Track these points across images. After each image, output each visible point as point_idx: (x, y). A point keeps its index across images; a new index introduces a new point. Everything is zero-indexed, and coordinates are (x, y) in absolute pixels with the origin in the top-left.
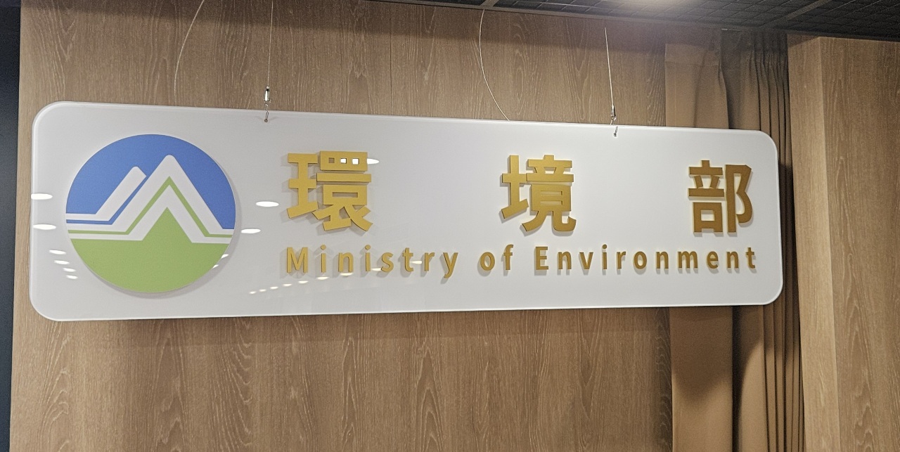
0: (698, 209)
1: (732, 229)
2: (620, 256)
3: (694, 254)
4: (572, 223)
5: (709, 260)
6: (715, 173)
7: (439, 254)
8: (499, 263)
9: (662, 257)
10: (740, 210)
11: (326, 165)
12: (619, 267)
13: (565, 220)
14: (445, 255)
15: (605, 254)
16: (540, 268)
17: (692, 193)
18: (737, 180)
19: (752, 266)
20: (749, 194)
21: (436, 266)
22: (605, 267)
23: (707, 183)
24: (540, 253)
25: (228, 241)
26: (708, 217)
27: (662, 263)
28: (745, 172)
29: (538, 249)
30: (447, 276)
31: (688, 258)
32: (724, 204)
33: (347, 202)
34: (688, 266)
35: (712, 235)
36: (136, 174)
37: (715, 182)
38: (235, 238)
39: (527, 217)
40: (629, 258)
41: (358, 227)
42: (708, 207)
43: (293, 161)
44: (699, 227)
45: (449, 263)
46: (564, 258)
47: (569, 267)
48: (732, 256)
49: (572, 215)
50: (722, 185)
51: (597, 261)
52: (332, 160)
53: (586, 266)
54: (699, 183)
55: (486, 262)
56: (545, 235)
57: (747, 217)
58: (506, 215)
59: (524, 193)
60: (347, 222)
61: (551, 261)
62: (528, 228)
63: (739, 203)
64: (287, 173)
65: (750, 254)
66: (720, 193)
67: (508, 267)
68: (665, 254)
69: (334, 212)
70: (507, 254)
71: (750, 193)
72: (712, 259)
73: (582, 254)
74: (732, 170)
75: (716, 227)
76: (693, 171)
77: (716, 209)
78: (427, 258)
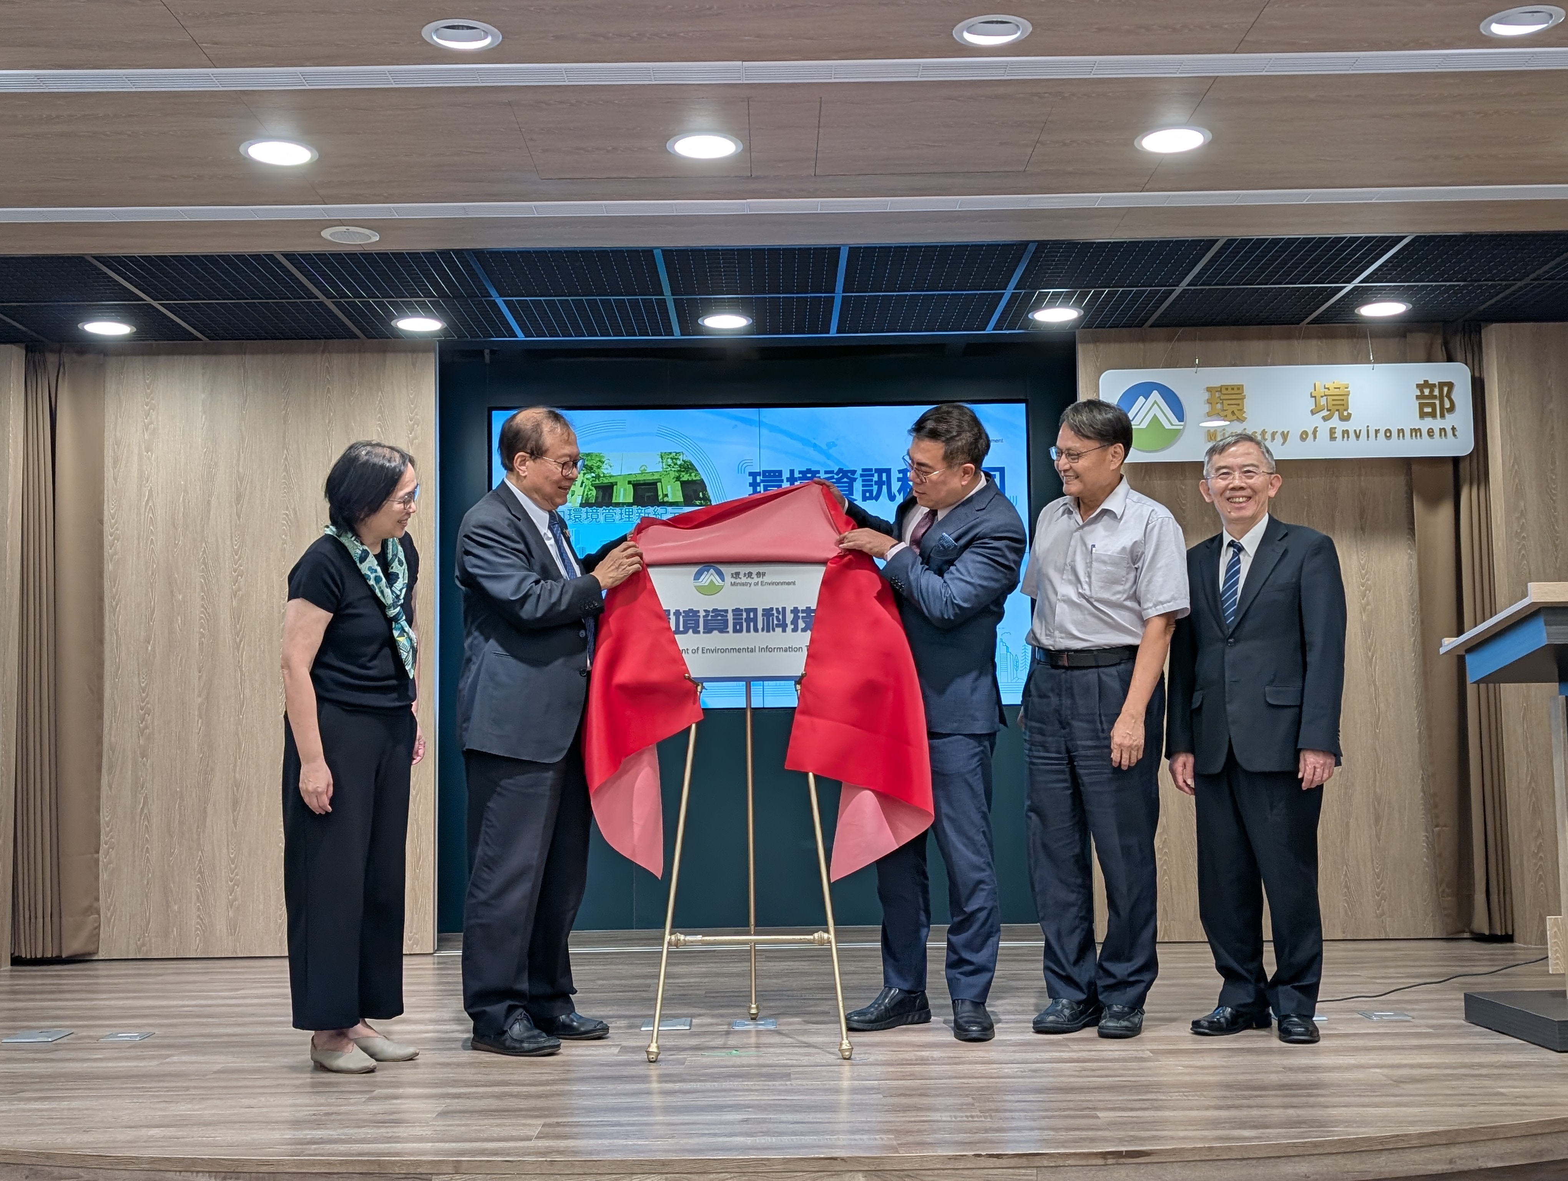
0: (1422, 406)
1: (1442, 416)
2: (1377, 431)
3: (1420, 429)
4: (1350, 415)
5: (1428, 432)
6: (1432, 387)
7: (1280, 432)
8: (1311, 436)
9: (1401, 431)
10: (1447, 405)
11: (1224, 391)
12: (1376, 436)
13: (1345, 413)
14: (1283, 432)
15: (1368, 431)
16: (1333, 438)
17: (1418, 397)
18: (1446, 389)
19: (1454, 435)
20: (1452, 397)
21: (1278, 437)
22: (1368, 437)
23: (1427, 392)
24: (1332, 431)
25: (1181, 427)
26: (1429, 410)
27: (1401, 434)
28: (1450, 385)
29: (1331, 429)
30: (1284, 443)
31: (1416, 432)
32: (1437, 402)
33: (1234, 408)
34: (1416, 436)
35: (1431, 419)
36: (1141, 399)
37: (1432, 391)
38: (1184, 426)
39: (1325, 413)
40: (1382, 432)
41: (1241, 420)
42: (1427, 405)
43: (1209, 389)
44: (1423, 415)
45: (1285, 436)
46: (1346, 433)
47: (1348, 437)
48: (1443, 431)
49: (1349, 411)
50: (1436, 392)
51: (1364, 435)
52: (1227, 389)
53: (1358, 437)
54: (1422, 392)
55: (1304, 436)
56: (1335, 422)
57: (1452, 409)
58: (1313, 413)
59: (1323, 401)
60: (1235, 417)
61: (1338, 434)
62: (1325, 419)
63: (1446, 401)
64: (1206, 396)
65: (1453, 429)
66: (1435, 397)
67: (1315, 438)
68: (1402, 430)
69: (1229, 413)
70: (1315, 432)
71: (1454, 396)
72: (1431, 433)
73: (1355, 431)
74: (1442, 385)
75: (1433, 415)
76: (1418, 386)
77: (1433, 406)
78: (1273, 435)
